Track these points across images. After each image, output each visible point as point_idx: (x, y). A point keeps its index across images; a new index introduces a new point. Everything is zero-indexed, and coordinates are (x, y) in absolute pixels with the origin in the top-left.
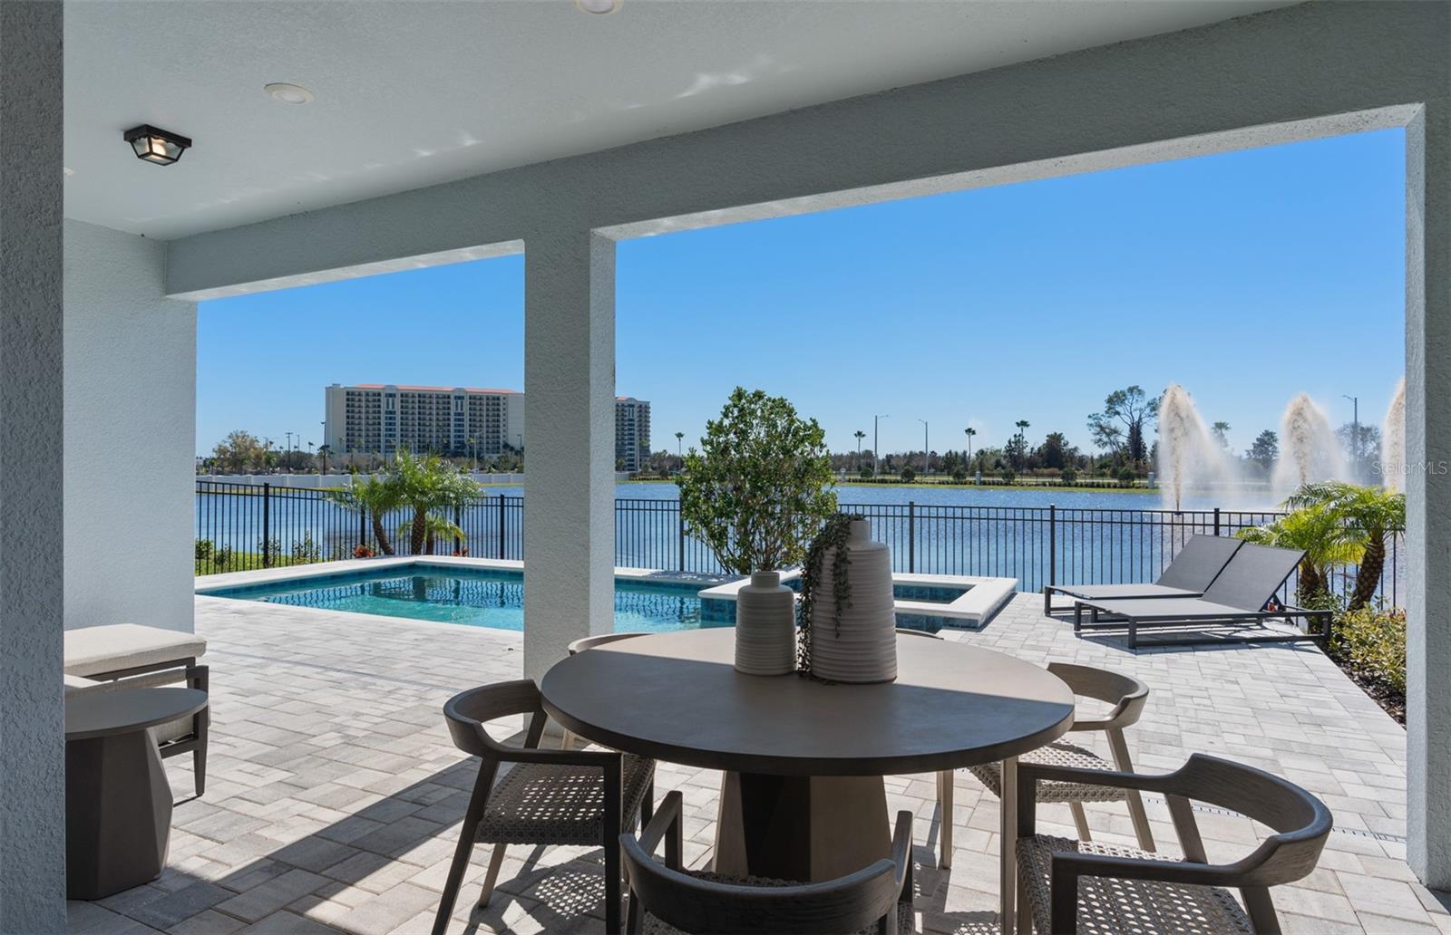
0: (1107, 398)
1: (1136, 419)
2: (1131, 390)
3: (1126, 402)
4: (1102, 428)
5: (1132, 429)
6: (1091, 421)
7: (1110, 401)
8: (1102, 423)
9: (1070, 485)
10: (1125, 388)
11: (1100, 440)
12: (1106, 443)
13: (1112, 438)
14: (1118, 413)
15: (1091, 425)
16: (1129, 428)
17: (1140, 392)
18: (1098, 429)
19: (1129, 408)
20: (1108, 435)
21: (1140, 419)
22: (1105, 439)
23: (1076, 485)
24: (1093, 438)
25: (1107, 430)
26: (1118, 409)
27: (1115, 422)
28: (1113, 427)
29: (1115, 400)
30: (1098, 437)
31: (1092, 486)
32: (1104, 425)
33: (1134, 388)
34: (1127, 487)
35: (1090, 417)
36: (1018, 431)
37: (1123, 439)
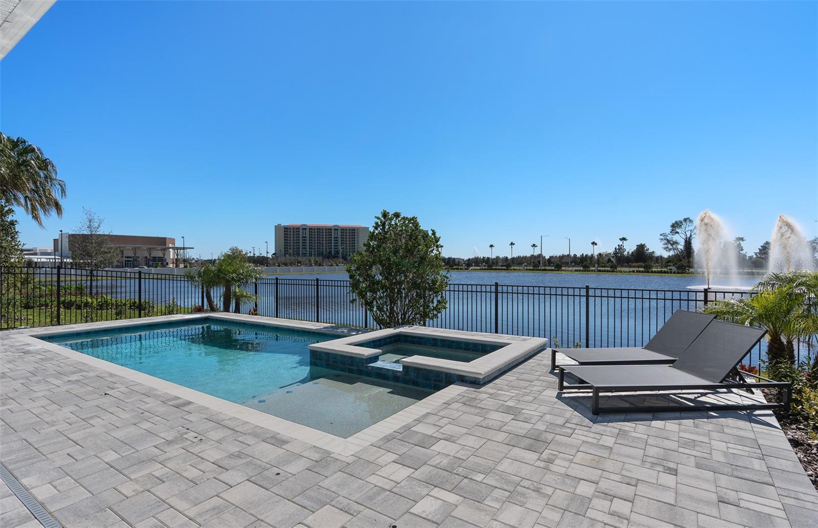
0: (671, 224)
1: (688, 236)
2: (685, 220)
3: (682, 226)
4: (668, 241)
5: (686, 241)
6: (662, 237)
7: (673, 226)
8: (668, 238)
9: (648, 272)
10: (682, 219)
11: (667, 247)
12: (671, 249)
13: (674, 246)
14: (678, 233)
15: (662, 239)
16: (684, 241)
17: (691, 221)
18: (666, 242)
19: (684, 230)
20: (672, 245)
21: (691, 236)
22: (670, 247)
23: (652, 272)
24: (663, 246)
25: (671, 242)
26: (678, 230)
27: (676, 238)
28: (674, 240)
29: (676, 226)
31: (661, 272)
32: (670, 240)
33: (687, 219)
34: (682, 273)
35: (661, 235)
36: (620, 243)
37: (681, 247)
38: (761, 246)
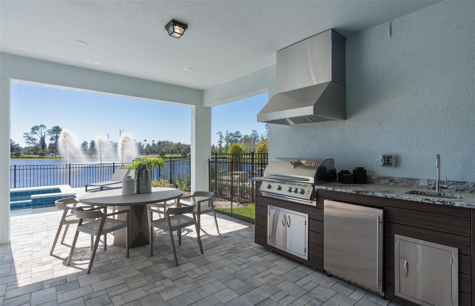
0: (32, 127)
1: (43, 136)
2: (41, 126)
3: (39, 129)
4: (29, 138)
5: (41, 139)
6: (25, 135)
7: (33, 129)
8: (29, 136)
9: (19, 158)
10: (39, 125)
11: (29, 142)
12: (31, 143)
13: (33, 141)
14: (36, 133)
15: (25, 137)
16: (40, 138)
17: (45, 127)
18: (28, 138)
19: (40, 132)
20: (32, 140)
21: (44, 136)
22: (30, 141)
23: (21, 158)
24: (26, 141)
25: (31, 139)
26: (36, 131)
27: (34, 136)
28: (34, 137)
29: (35, 129)
30: (27, 141)
31: (28, 158)
32: (30, 137)
33: (42, 125)
34: (42, 158)
35: (24, 134)
37: (38, 142)
38: (82, 144)
